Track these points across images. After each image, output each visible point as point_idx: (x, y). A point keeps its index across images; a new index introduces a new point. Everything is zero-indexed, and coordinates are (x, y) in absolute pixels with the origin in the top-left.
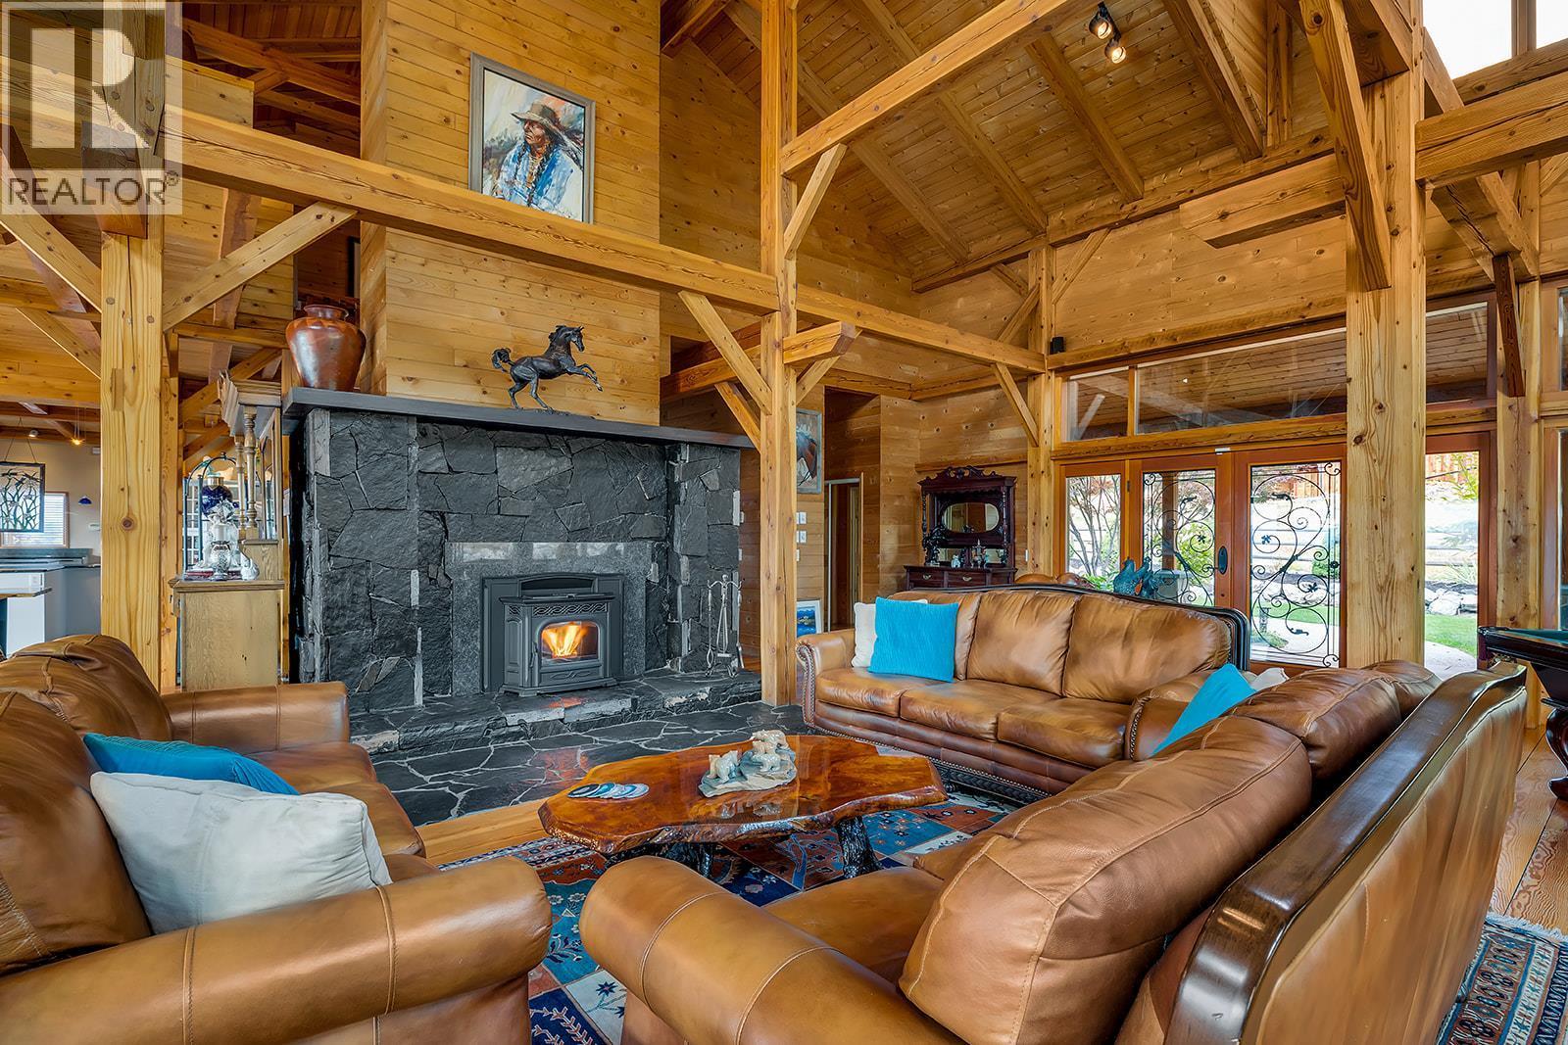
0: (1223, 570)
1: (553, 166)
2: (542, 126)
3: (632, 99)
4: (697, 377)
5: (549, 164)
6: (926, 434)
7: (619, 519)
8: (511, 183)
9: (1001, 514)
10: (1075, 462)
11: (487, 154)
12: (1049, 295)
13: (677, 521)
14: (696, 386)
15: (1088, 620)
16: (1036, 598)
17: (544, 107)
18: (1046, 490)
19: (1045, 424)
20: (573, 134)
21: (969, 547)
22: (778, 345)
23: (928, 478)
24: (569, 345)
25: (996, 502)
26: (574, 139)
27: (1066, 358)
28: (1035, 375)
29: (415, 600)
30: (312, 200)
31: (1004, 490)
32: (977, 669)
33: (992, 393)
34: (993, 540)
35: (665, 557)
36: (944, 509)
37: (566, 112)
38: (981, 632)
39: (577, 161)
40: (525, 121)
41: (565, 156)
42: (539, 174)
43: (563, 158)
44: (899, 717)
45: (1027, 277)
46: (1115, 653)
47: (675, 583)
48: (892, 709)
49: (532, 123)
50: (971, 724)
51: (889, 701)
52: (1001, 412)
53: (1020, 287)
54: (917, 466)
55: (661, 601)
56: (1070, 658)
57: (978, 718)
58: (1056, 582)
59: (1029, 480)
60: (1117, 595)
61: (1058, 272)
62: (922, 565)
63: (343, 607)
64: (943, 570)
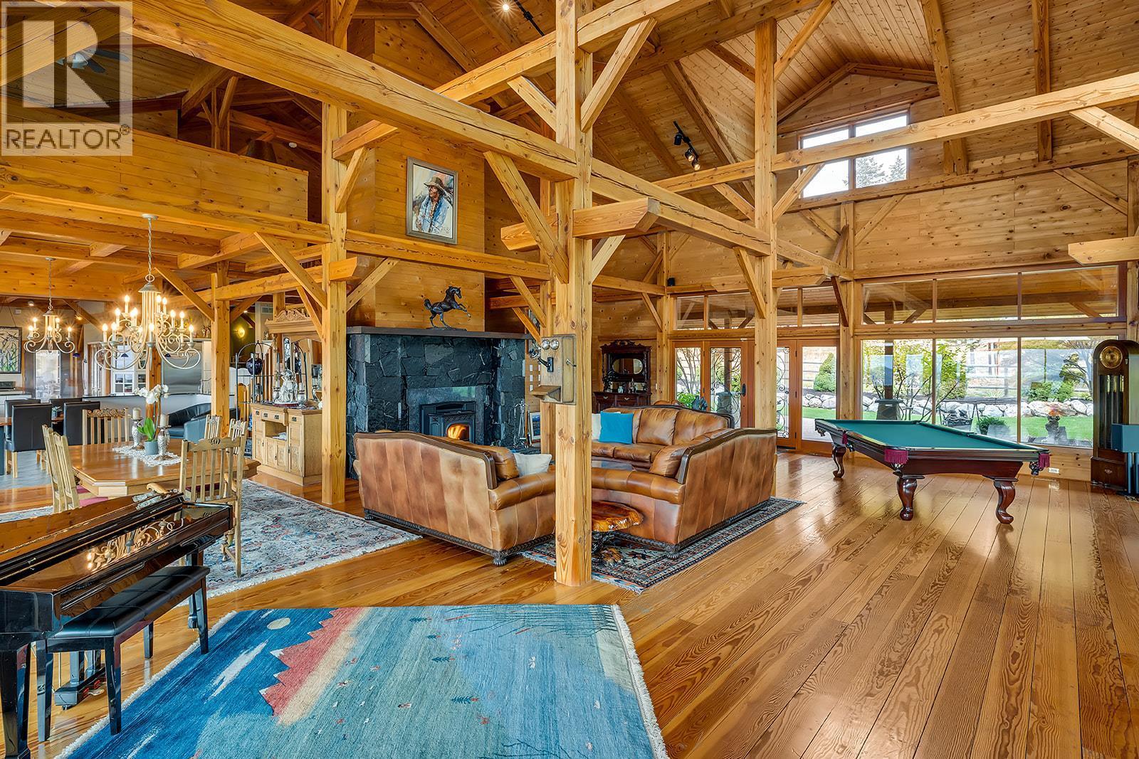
0: (744, 394)
1: (440, 206)
2: (436, 188)
3: (473, 168)
4: (501, 302)
5: (439, 204)
6: (603, 320)
7: (472, 375)
8: (423, 217)
9: (644, 365)
10: (682, 340)
11: (414, 204)
12: (667, 256)
13: (499, 376)
14: (501, 307)
15: (682, 419)
16: (663, 411)
17: (437, 178)
18: (666, 354)
19: (665, 322)
20: (448, 189)
21: (627, 382)
22: (549, 296)
23: (605, 345)
24: (453, 296)
25: (641, 358)
26: (449, 192)
27: (675, 289)
28: (660, 297)
29: (400, 417)
30: (386, 258)
31: (645, 353)
32: (641, 439)
33: (639, 302)
34: (639, 378)
35: (492, 393)
36: (613, 362)
37: (446, 179)
38: (642, 425)
39: (450, 202)
40: (429, 186)
41: (446, 200)
42: (435, 211)
43: (445, 201)
44: (613, 457)
45: (656, 243)
46: (690, 430)
47: (496, 405)
48: (611, 454)
49: (432, 186)
50: (642, 457)
51: (610, 452)
52: (641, 313)
53: (653, 248)
54: (599, 337)
55: (490, 414)
56: (675, 433)
57: (644, 455)
58: (670, 404)
59: (658, 349)
60: (693, 410)
61: (672, 243)
62: (602, 390)
63: (375, 420)
64: (614, 394)
